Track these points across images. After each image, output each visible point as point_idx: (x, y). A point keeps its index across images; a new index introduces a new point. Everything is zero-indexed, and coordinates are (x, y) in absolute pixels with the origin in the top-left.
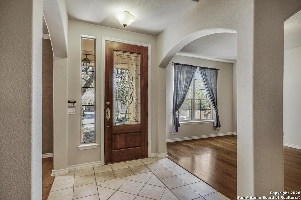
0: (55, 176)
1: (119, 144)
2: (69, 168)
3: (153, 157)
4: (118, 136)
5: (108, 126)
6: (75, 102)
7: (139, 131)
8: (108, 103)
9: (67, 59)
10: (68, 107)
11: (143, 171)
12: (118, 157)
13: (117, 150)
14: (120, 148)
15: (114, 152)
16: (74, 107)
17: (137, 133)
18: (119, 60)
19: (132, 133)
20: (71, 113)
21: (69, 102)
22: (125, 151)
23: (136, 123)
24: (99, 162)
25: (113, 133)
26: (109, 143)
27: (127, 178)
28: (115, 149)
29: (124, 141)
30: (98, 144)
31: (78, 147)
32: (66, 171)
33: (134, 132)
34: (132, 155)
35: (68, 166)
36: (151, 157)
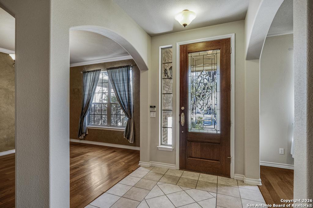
0: (140, 166)
1: (194, 152)
2: (150, 163)
3: (238, 179)
4: (193, 143)
5: (183, 132)
6: (155, 107)
7: (217, 142)
8: (183, 108)
9: (149, 70)
10: (151, 111)
11: (209, 189)
12: (192, 166)
13: (192, 158)
14: (195, 157)
15: (189, 159)
16: (155, 111)
17: (216, 144)
18: (194, 62)
19: (209, 142)
20: (153, 117)
21: (151, 107)
22: (200, 161)
23: (215, 132)
24: (174, 166)
25: (188, 139)
26: (183, 149)
27: (184, 189)
28: (190, 157)
29: (199, 151)
30: (173, 148)
31: (157, 147)
32: (147, 165)
33: (211, 143)
34: (209, 169)
35: (150, 162)
36: (235, 178)
